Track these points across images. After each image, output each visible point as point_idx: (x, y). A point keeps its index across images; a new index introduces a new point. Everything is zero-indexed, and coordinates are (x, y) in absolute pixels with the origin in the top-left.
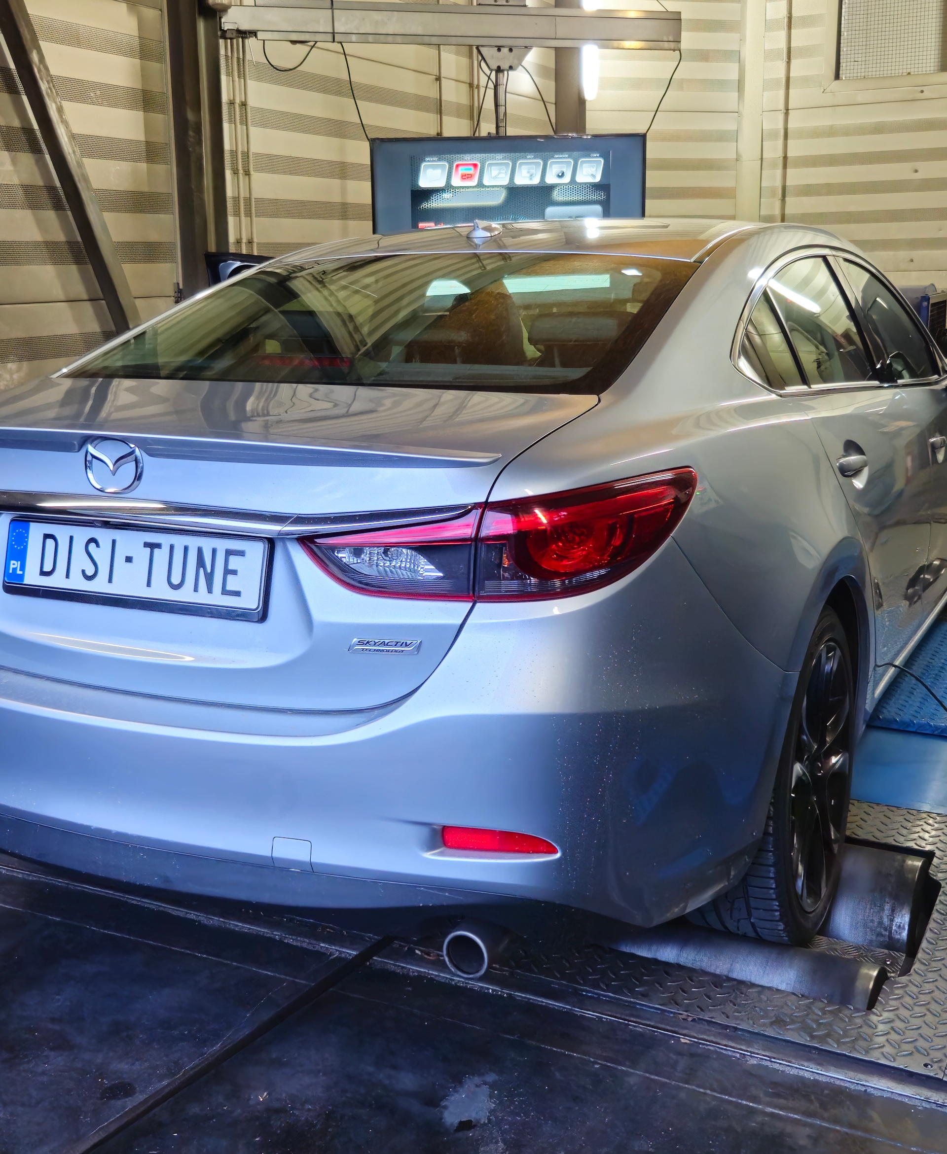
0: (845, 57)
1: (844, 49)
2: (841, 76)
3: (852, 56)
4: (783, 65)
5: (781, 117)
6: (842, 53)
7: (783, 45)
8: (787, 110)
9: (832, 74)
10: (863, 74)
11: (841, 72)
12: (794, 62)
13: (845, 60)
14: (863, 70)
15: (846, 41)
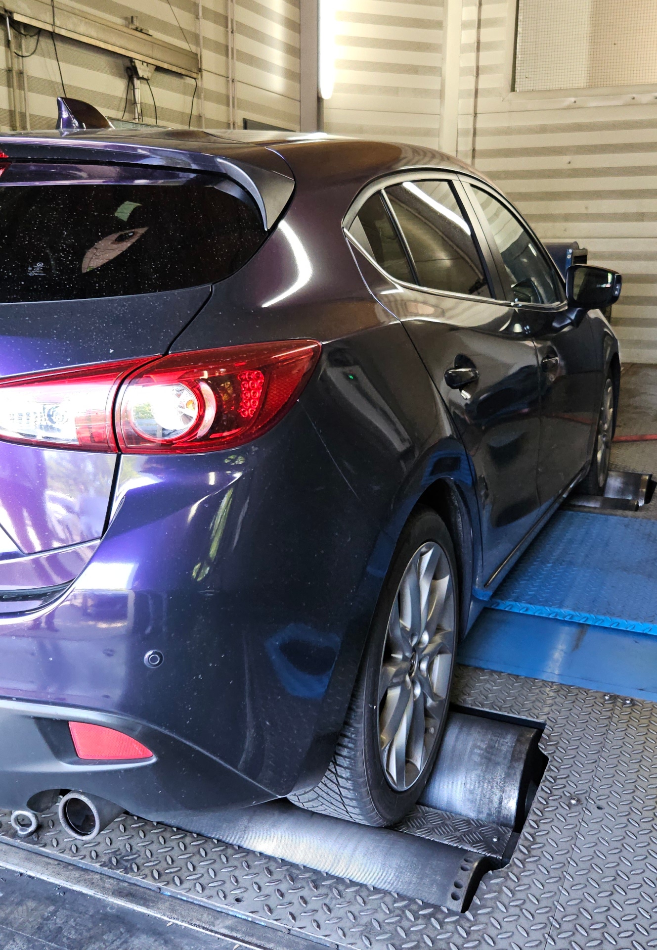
0: (519, 74)
1: (518, 68)
2: (516, 89)
3: (524, 74)
4: (473, 79)
5: (471, 118)
6: (516, 71)
7: (474, 64)
8: (476, 114)
9: (509, 88)
10: (532, 88)
11: (516, 86)
12: (481, 77)
13: (519, 77)
14: (532, 85)
15: (520, 62)
